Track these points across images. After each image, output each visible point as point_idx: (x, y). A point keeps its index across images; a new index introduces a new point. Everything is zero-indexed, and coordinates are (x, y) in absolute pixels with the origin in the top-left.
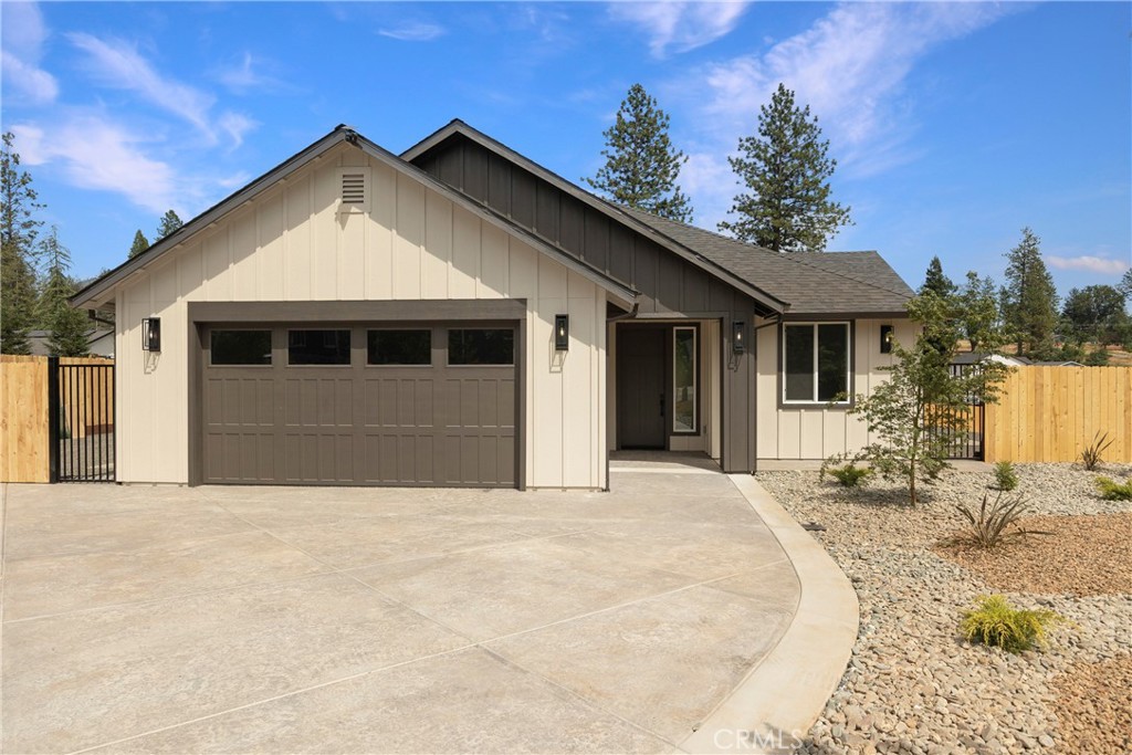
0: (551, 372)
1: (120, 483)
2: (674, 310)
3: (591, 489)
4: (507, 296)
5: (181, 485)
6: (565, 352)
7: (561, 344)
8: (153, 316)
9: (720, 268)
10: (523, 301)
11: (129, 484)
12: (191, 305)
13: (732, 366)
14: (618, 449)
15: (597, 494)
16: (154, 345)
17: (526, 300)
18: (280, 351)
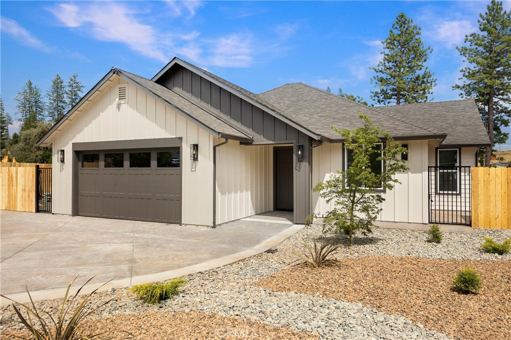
0: (192, 171)
1: (53, 214)
2: (269, 140)
3: (208, 226)
4: (175, 137)
5: (70, 215)
6: (197, 162)
7: (195, 158)
8: (63, 149)
9: (286, 118)
10: (181, 139)
11: (56, 214)
12: (73, 144)
13: (297, 168)
14: (274, 210)
15: (209, 229)
16: (63, 161)
17: (182, 138)
18: (101, 162)
